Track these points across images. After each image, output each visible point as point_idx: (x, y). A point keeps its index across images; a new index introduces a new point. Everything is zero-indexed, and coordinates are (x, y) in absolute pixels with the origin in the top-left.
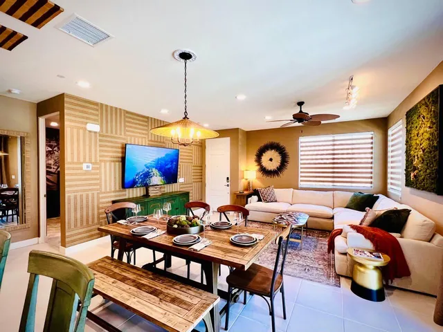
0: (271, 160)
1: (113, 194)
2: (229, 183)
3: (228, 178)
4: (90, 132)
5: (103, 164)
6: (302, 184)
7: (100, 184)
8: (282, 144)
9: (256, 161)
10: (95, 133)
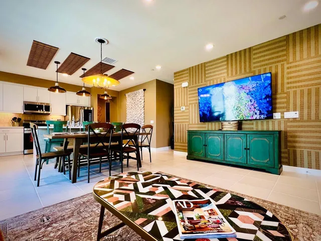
1: (197, 126)
4: (184, 88)
5: (191, 105)
7: (189, 119)
10: (187, 87)
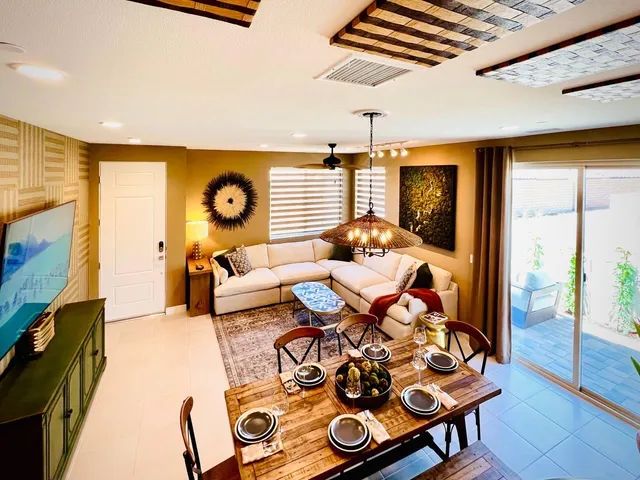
0: (230, 201)
2: (163, 254)
3: (161, 244)
6: (273, 236)
8: (248, 176)
9: (205, 203)
